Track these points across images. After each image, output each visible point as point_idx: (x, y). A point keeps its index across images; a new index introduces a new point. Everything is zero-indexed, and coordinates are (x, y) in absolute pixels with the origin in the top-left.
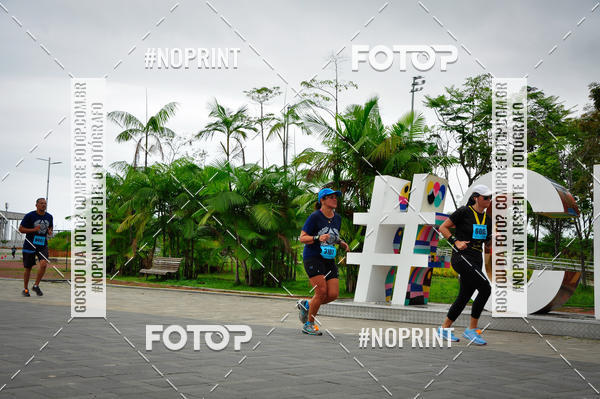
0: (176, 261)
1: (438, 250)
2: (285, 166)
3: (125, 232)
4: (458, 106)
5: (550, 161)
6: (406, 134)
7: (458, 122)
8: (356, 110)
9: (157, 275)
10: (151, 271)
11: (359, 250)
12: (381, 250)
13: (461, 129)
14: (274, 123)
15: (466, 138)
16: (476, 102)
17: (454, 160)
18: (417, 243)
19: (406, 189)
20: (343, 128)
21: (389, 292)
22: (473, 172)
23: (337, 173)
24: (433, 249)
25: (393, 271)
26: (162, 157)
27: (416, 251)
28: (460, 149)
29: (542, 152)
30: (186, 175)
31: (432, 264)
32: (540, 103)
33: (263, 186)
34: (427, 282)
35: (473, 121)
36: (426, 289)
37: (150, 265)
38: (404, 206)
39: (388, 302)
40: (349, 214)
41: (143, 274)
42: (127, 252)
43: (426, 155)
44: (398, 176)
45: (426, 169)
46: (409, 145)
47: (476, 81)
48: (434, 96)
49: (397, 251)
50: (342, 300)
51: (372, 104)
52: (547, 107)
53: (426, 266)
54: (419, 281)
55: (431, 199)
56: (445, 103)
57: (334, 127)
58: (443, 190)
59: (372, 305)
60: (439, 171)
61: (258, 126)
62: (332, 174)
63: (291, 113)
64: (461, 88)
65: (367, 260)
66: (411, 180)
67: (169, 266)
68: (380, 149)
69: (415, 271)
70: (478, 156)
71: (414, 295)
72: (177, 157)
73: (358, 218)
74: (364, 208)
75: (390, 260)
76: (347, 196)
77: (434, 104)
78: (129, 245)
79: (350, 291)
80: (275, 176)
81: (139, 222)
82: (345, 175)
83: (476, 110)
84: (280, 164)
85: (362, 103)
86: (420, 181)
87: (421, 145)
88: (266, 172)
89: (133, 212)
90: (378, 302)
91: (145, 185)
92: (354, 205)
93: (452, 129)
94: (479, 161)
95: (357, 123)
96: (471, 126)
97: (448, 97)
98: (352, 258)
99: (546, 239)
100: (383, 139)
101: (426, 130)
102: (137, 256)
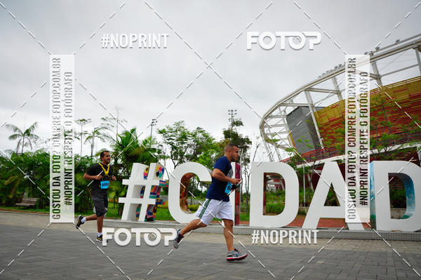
0: (35, 200)
1: (160, 196)
2: (92, 156)
3: (9, 185)
4: (170, 134)
5: (207, 159)
6: (148, 144)
7: (170, 141)
8: (126, 133)
9: (24, 206)
10: (21, 204)
11: (125, 196)
12: (135, 196)
13: (172, 144)
14: (87, 136)
15: (174, 148)
16: (179, 133)
17: (169, 157)
18: (151, 193)
19: (147, 169)
20: (120, 140)
21: (138, 216)
22: (176, 162)
23: (116, 160)
24: (158, 196)
25: (140, 205)
26: (31, 149)
27: (150, 197)
28: (171, 152)
29: (205, 155)
30: (42, 158)
31: (157, 203)
32: (204, 135)
33: (80, 165)
34: (155, 211)
35: (177, 140)
36: (154, 214)
37: (21, 201)
38: (146, 176)
39: (137, 220)
40: (120, 179)
41: (17, 206)
42: (9, 194)
43: (156, 154)
44: (143, 163)
45: (156, 161)
46: (149, 149)
47: (178, 124)
48: (161, 129)
49: (142, 197)
50: (115, 219)
51: (133, 130)
52: (207, 137)
53: (154, 204)
54: (151, 211)
55: (158, 174)
56: (165, 132)
57: (115, 139)
58: (163, 170)
59: (130, 221)
60: (161, 161)
61: (80, 137)
62: (114, 161)
63: (96, 132)
64: (172, 126)
65: (128, 201)
66: (149, 165)
67: (31, 202)
68: (136, 151)
69: (150, 206)
70: (178, 155)
71: (148, 217)
72: (38, 149)
73: (125, 182)
74: (127, 178)
75: (138, 201)
76: (120, 171)
77: (161, 132)
78: (10, 191)
79: (120, 215)
80: (87, 161)
81: (16, 180)
82: (120, 161)
83: (178, 136)
84: (90, 155)
85: (129, 130)
86: (153, 166)
87: (154, 150)
88: (83, 158)
89: (14, 175)
90: (132, 220)
91: (21, 162)
92: (123, 175)
93: (168, 143)
94: (179, 157)
95: (126, 138)
96: (175, 143)
97: (167, 130)
98: (121, 200)
99: (205, 192)
100: (138, 146)
101: (157, 143)
102: (14, 197)
